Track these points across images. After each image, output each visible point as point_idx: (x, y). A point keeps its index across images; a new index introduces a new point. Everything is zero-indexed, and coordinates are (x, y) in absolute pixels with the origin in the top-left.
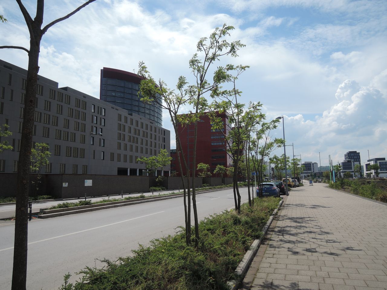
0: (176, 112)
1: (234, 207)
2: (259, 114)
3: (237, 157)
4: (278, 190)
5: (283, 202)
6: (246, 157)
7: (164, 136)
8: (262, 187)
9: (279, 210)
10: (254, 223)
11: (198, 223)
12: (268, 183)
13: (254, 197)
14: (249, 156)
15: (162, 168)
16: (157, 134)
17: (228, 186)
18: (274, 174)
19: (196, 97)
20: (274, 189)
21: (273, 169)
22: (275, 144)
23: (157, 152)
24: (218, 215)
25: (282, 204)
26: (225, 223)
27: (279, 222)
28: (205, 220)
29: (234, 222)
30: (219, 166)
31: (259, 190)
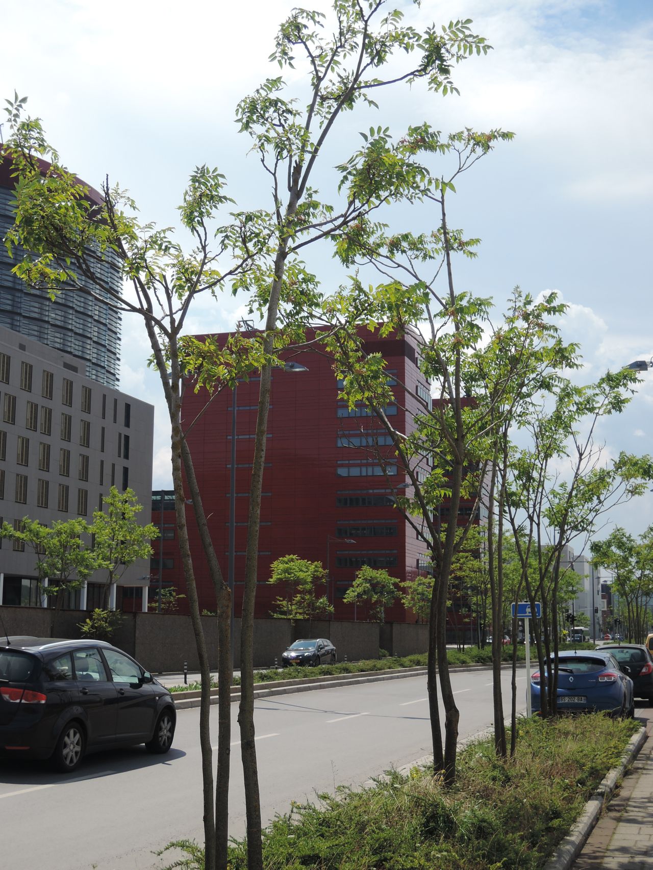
0: (176, 329)
1: (430, 759)
2: (551, 343)
3: (450, 533)
4: (624, 683)
5: (645, 738)
6: (491, 535)
7: (125, 431)
8: (556, 669)
9: (626, 773)
10: (515, 830)
11: (263, 827)
12: (581, 653)
13: (517, 715)
14: (500, 530)
15: (111, 573)
16: (94, 418)
17: (407, 663)
18: (611, 612)
19: (267, 262)
20: (606, 679)
21: (606, 588)
22: (618, 479)
23: (92, 500)
24: (356, 795)
25: (640, 747)
26: (383, 830)
27: (624, 828)
28: (296, 816)
29: (426, 825)
30: (367, 571)
31: (542, 683)
